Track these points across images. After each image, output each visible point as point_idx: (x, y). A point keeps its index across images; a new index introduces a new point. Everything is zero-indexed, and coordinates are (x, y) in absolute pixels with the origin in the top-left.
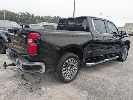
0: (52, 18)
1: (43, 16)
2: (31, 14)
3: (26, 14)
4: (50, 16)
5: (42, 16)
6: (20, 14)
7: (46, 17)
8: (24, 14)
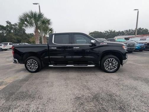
0: (132, 31)
1: (124, 31)
2: (113, 31)
3: (109, 31)
4: (131, 29)
5: (122, 31)
6: (105, 32)
7: (127, 31)
8: (107, 31)
